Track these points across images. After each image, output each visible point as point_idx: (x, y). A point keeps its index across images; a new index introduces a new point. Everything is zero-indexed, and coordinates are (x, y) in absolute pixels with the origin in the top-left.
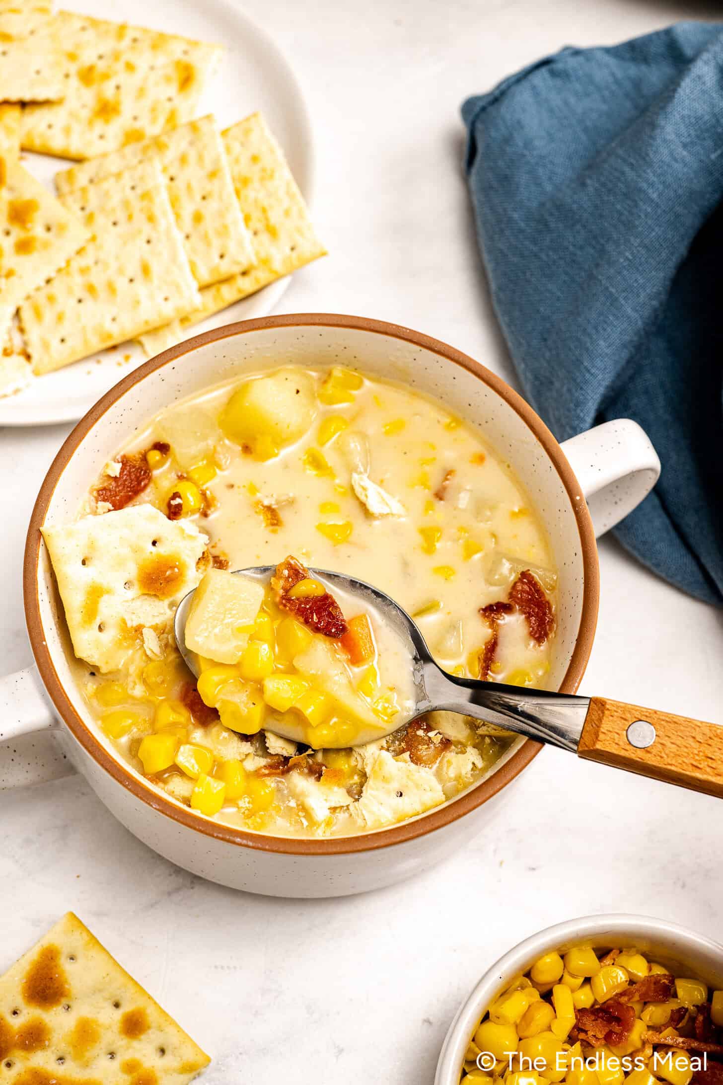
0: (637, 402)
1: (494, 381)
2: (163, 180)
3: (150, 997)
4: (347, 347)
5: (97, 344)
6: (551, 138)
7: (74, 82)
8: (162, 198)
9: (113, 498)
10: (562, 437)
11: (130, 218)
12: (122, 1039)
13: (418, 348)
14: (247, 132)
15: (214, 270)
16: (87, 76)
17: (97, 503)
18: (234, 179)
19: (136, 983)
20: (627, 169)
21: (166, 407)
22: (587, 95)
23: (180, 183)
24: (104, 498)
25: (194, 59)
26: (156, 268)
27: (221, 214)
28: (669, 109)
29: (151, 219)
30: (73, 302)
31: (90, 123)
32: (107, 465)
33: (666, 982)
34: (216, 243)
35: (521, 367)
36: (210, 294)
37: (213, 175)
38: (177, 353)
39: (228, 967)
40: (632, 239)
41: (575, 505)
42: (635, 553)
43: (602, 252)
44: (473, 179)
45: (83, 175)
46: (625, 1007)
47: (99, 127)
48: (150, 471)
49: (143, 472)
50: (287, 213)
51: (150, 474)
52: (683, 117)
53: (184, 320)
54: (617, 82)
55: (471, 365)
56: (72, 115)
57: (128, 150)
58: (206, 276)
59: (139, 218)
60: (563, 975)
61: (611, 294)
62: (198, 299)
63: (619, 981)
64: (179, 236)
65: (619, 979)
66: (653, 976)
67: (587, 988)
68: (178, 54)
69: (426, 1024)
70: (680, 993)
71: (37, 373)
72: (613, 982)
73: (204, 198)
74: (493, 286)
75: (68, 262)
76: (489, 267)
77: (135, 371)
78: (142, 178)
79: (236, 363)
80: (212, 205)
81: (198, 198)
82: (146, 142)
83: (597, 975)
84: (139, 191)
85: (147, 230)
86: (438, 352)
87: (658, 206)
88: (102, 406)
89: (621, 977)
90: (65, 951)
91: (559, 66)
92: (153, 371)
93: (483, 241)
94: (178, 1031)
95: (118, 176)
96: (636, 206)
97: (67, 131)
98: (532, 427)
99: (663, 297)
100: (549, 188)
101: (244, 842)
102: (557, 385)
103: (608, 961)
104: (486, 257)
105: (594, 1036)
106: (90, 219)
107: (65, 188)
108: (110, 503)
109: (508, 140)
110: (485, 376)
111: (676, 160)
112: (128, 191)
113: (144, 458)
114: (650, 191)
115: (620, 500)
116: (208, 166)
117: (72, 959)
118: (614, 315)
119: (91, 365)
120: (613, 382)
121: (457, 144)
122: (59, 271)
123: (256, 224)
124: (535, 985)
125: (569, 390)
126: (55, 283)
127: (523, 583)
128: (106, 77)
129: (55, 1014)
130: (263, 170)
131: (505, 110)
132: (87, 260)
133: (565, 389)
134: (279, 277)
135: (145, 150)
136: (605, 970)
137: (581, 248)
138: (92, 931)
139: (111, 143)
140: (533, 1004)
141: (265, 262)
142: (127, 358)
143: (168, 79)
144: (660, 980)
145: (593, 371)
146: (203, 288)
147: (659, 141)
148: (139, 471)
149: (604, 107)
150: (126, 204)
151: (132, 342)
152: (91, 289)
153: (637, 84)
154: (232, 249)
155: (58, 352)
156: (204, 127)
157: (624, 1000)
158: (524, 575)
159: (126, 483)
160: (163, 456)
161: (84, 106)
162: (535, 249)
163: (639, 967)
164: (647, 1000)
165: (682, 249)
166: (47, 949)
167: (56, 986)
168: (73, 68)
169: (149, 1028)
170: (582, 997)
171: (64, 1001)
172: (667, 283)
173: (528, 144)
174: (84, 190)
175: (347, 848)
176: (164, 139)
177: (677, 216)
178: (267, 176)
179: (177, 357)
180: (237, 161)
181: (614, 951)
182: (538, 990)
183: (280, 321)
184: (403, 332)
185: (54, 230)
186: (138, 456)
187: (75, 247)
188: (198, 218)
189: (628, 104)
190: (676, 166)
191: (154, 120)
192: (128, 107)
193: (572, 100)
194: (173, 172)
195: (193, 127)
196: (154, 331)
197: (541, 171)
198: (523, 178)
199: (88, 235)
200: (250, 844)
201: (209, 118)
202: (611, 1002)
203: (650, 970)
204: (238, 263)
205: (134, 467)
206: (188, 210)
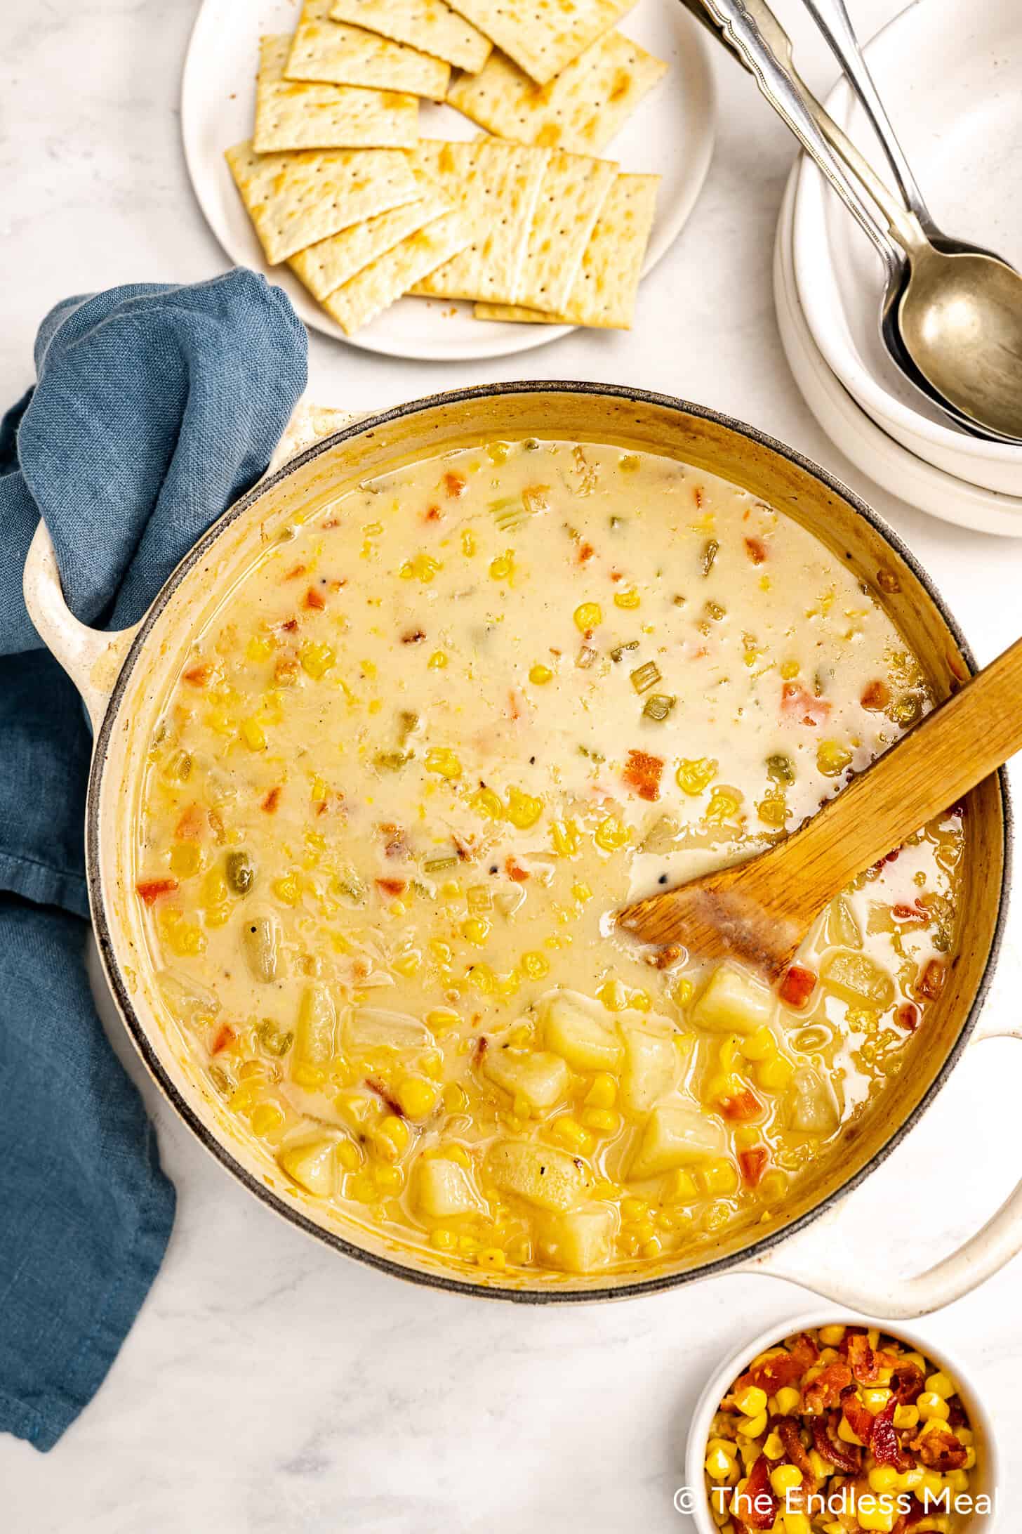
11: (501, 193)
14: (638, 188)
18: (599, 222)
23: (554, 207)
25: (636, 73)
26: (496, 250)
29: (514, 204)
31: (518, 104)
34: (546, 275)
37: (581, 218)
47: (525, 110)
50: (621, 276)
56: (507, 90)
59: (507, 198)
68: (624, 60)
73: (562, 232)
80: (563, 243)
81: (558, 229)
84: (521, 172)
85: (507, 211)
97: (496, 103)
106: (472, 176)
112: (513, 168)
116: (583, 208)
123: (592, 270)
130: (629, 228)
139: (528, 128)
141: (579, 306)
143: (603, 84)
150: (503, 179)
154: (556, 286)
176: (570, 160)
178: (628, 235)
180: (614, 207)
188: (546, 247)
191: (573, 123)
192: (557, 99)
194: (557, 193)
195: (596, 165)
204: (550, 304)
206: (544, 234)
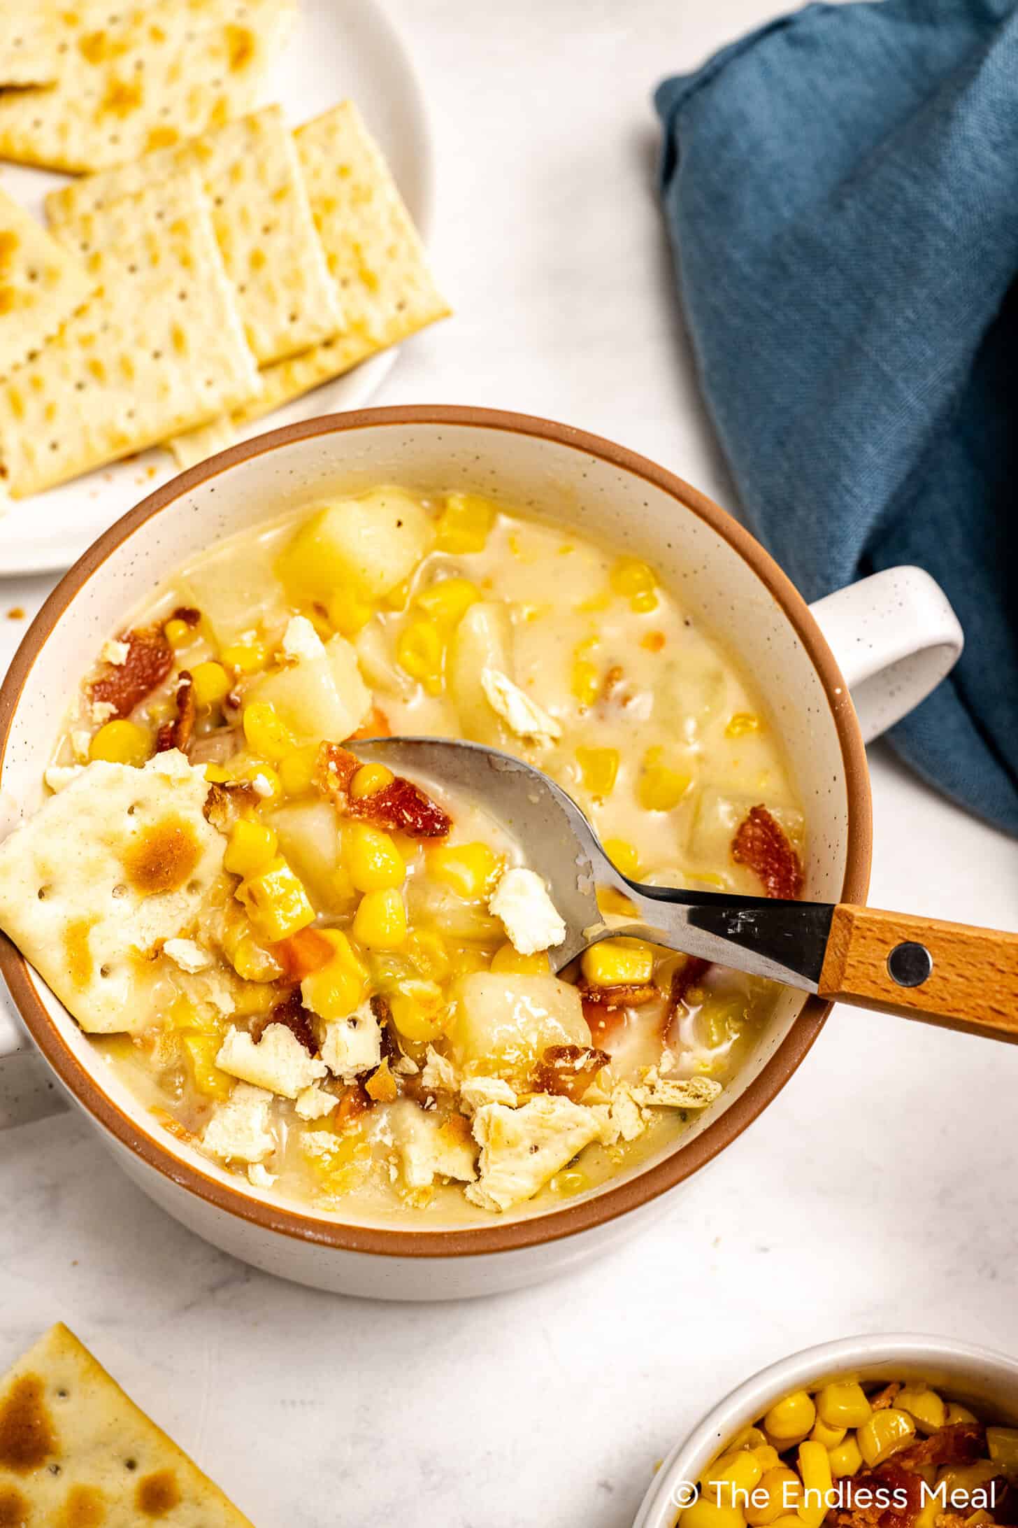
0: (921, 538)
1: (707, 510)
2: (204, 204)
3: (181, 1453)
4: (480, 455)
5: (105, 453)
6: (790, 137)
7: (74, 57)
8: (203, 231)
9: (117, 696)
10: (812, 596)
11: (154, 260)
12: (139, 1518)
13: (590, 458)
14: (331, 131)
15: (280, 339)
16: (93, 48)
17: (92, 704)
18: (312, 203)
19: (161, 1433)
20: (907, 183)
21: (204, 549)
22: (843, 72)
23: (231, 208)
24: (102, 696)
25: (255, 22)
26: (194, 337)
27: (292, 254)
28: (972, 90)
29: (186, 262)
30: (69, 387)
31: (97, 119)
32: (106, 646)
33: (973, 1435)
34: (284, 296)
35: (744, 485)
36: (275, 377)
37: (281, 194)
38: (218, 467)
39: (302, 1403)
40: (916, 290)
41: (833, 701)
42: (919, 768)
43: (869, 308)
44: (673, 202)
45: (85, 197)
46: (910, 1475)
47: (110, 124)
48: (172, 653)
49: (160, 655)
50: (391, 253)
51: (172, 657)
52: (992, 103)
53: (237, 415)
54: (890, 53)
55: (672, 484)
56: (71, 106)
57: (154, 159)
58: (269, 349)
59: (168, 261)
60: (814, 1427)
61: (884, 375)
62: (256, 383)
63: (901, 1434)
64: (227, 287)
65: (901, 1430)
66: (952, 1426)
67: (851, 1444)
68: (229, 16)
69: (603, 1490)
70: (995, 1451)
71: (15, 495)
72: (891, 1435)
73: (266, 230)
74: (703, 362)
75: (62, 327)
76: (697, 334)
77: (153, 494)
78: (173, 201)
79: (310, 482)
80: (279, 242)
81: (257, 228)
82: (181, 145)
83: (867, 1425)
84: (169, 219)
85: (180, 279)
86: (622, 465)
87: (955, 239)
88: (100, 551)
89: (904, 1426)
90: (51, 1382)
91: (800, 29)
92: (180, 494)
93: (687, 296)
94: (225, 1505)
95: (138, 197)
96: (922, 238)
97: (62, 131)
98: (766, 581)
99: (963, 378)
100: (786, 212)
101: (319, 1237)
102: (801, 512)
103: (883, 1401)
104: (691, 318)
105: (863, 1520)
106: (94, 263)
107: (59, 216)
108: (113, 703)
109: (725, 141)
110: (693, 502)
111: (981, 168)
112: (152, 222)
113: (161, 633)
114: (943, 216)
115: (899, 689)
116: (273, 182)
117: (63, 1394)
118: (889, 407)
119: (97, 483)
120: (887, 508)
121: (647, 151)
122: (49, 340)
123: (345, 269)
124: (771, 1440)
125: (820, 521)
126: (43, 360)
127: (755, 825)
128: (121, 49)
129: (37, 1480)
130: (356, 188)
131: (722, 97)
132: (91, 324)
133: (813, 518)
134: (379, 349)
135: (177, 158)
136: (878, 1416)
137: (838, 304)
138: (92, 1351)
139: (129, 148)
140: (768, 1471)
141: (359, 327)
142: (151, 472)
143: (214, 52)
144: (964, 1434)
145: (856, 490)
146: (266, 367)
147: (956, 140)
148: (155, 652)
149: (870, 92)
150: (149, 240)
151: (158, 449)
152: (96, 369)
153: (919, 56)
154: (308, 305)
155: (49, 464)
156: (267, 124)
157: (908, 1464)
158: (757, 812)
159: (137, 671)
160: (190, 629)
161: (88, 93)
162: (766, 305)
163: (931, 1412)
164: (942, 1463)
165: (992, 304)
166: (24, 1381)
167: (38, 1437)
168: (72, 37)
169: (180, 1500)
170: (844, 1458)
171: (50, 1460)
172: (970, 357)
173: (756, 147)
174: (86, 220)
175: (481, 1245)
176: (207, 142)
177: (985, 254)
178: (361, 196)
179: (217, 473)
180: (316, 174)
181: (891, 1386)
182: (776, 1448)
183: (377, 416)
184: (567, 432)
185: (41, 278)
186: (153, 630)
187: (74, 304)
188: (257, 260)
189: (906, 88)
190: (982, 177)
191: (192, 116)
192: (154, 96)
193: (821, 81)
194: (220, 189)
195: (251, 123)
196: (191, 432)
197: (775, 188)
198: (747, 198)
199: (91, 285)
200: (328, 1240)
201: (274, 109)
202: (888, 1466)
203: (947, 1415)
204: (317, 329)
205: (146, 646)
206: (242, 248)
